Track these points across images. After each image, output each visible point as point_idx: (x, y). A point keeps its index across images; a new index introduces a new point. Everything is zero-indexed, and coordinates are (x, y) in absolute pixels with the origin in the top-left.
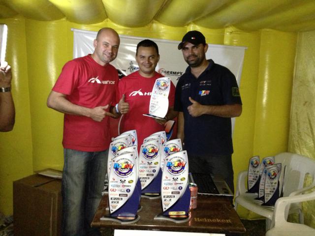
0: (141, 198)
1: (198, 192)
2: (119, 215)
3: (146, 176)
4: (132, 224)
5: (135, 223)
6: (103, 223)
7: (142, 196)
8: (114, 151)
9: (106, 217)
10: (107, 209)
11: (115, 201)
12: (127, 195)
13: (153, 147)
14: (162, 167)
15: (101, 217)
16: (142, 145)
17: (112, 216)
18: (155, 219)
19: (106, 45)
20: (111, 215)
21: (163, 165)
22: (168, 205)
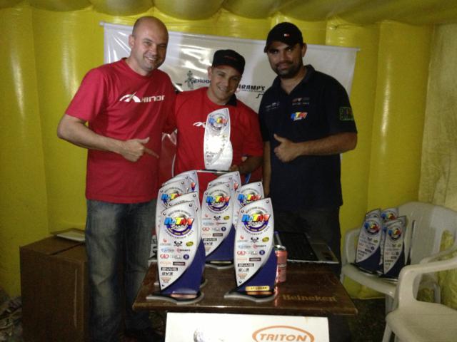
0: (206, 268)
1: (288, 258)
2: (174, 292)
3: (211, 237)
4: (192, 304)
5: (196, 303)
6: (150, 304)
7: (207, 265)
8: (165, 201)
9: (154, 294)
10: (156, 284)
11: (167, 272)
12: (184, 264)
13: (222, 195)
14: (235, 223)
15: (148, 295)
16: (205, 192)
17: (164, 293)
18: (225, 297)
19: (148, 43)
20: (161, 293)
21: (237, 220)
22: (244, 276)
